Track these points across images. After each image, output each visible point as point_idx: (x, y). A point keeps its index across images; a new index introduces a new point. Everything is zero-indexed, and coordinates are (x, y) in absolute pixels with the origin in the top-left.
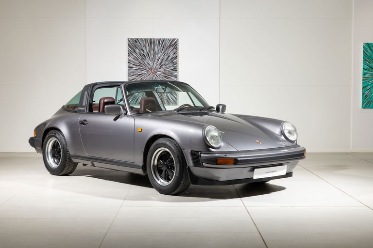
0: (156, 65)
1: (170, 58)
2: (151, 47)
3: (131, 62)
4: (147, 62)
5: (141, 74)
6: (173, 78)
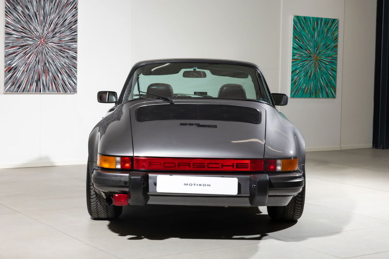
0: (48, 30)
1: (66, 23)
2: (40, 4)
3: (10, 26)
4: (34, 27)
5: (26, 45)
6: (71, 53)
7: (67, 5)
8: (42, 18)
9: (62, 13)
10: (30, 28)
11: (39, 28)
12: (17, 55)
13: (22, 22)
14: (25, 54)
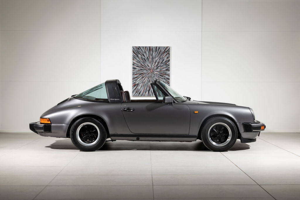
0: (154, 66)
1: (164, 61)
2: (150, 53)
3: (135, 65)
4: (147, 64)
5: (143, 73)
6: (167, 76)
7: (164, 52)
8: (151, 60)
9: (162, 57)
10: (145, 65)
11: (149, 65)
12: (138, 78)
13: (141, 62)
14: (143, 77)
